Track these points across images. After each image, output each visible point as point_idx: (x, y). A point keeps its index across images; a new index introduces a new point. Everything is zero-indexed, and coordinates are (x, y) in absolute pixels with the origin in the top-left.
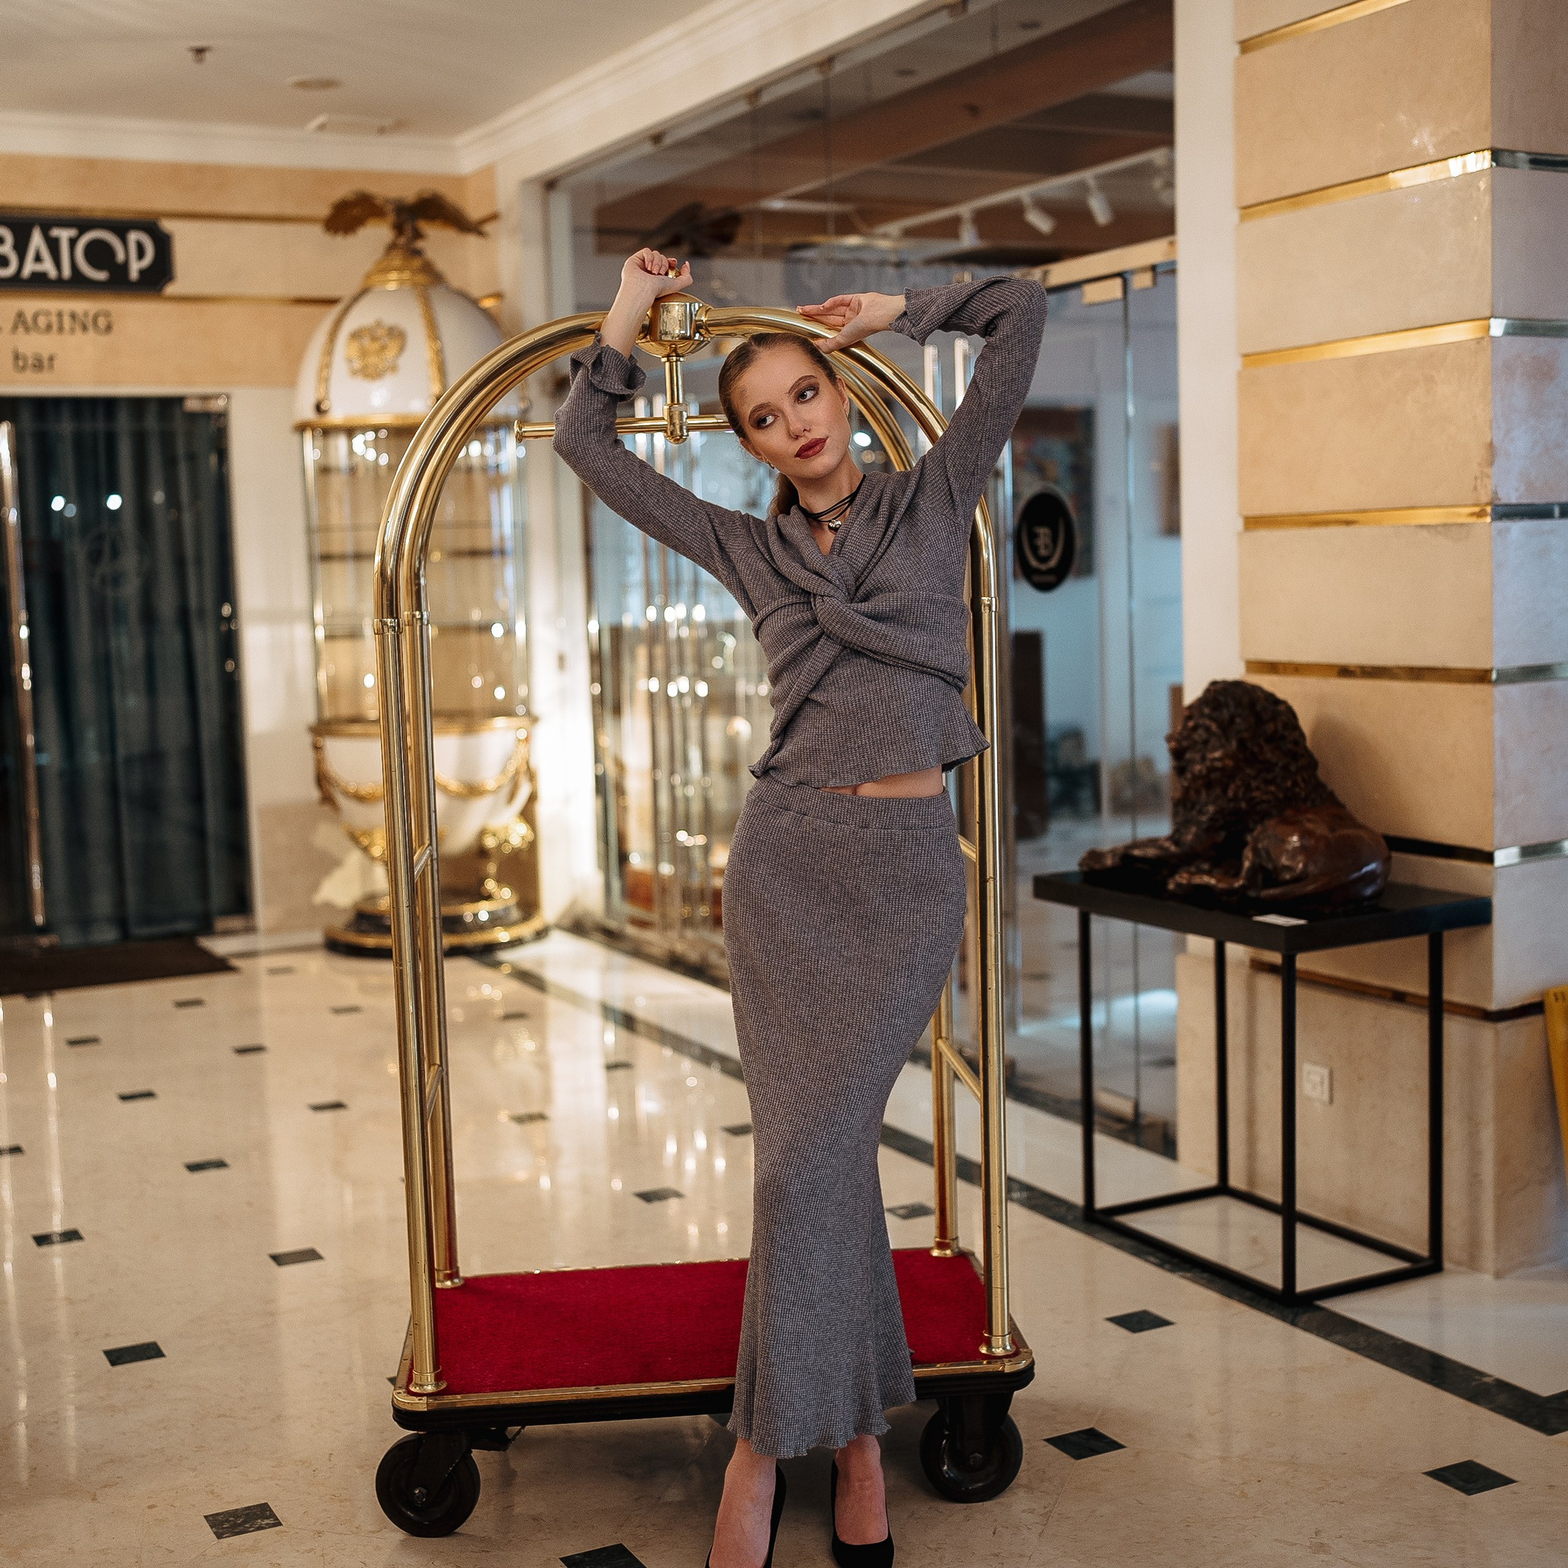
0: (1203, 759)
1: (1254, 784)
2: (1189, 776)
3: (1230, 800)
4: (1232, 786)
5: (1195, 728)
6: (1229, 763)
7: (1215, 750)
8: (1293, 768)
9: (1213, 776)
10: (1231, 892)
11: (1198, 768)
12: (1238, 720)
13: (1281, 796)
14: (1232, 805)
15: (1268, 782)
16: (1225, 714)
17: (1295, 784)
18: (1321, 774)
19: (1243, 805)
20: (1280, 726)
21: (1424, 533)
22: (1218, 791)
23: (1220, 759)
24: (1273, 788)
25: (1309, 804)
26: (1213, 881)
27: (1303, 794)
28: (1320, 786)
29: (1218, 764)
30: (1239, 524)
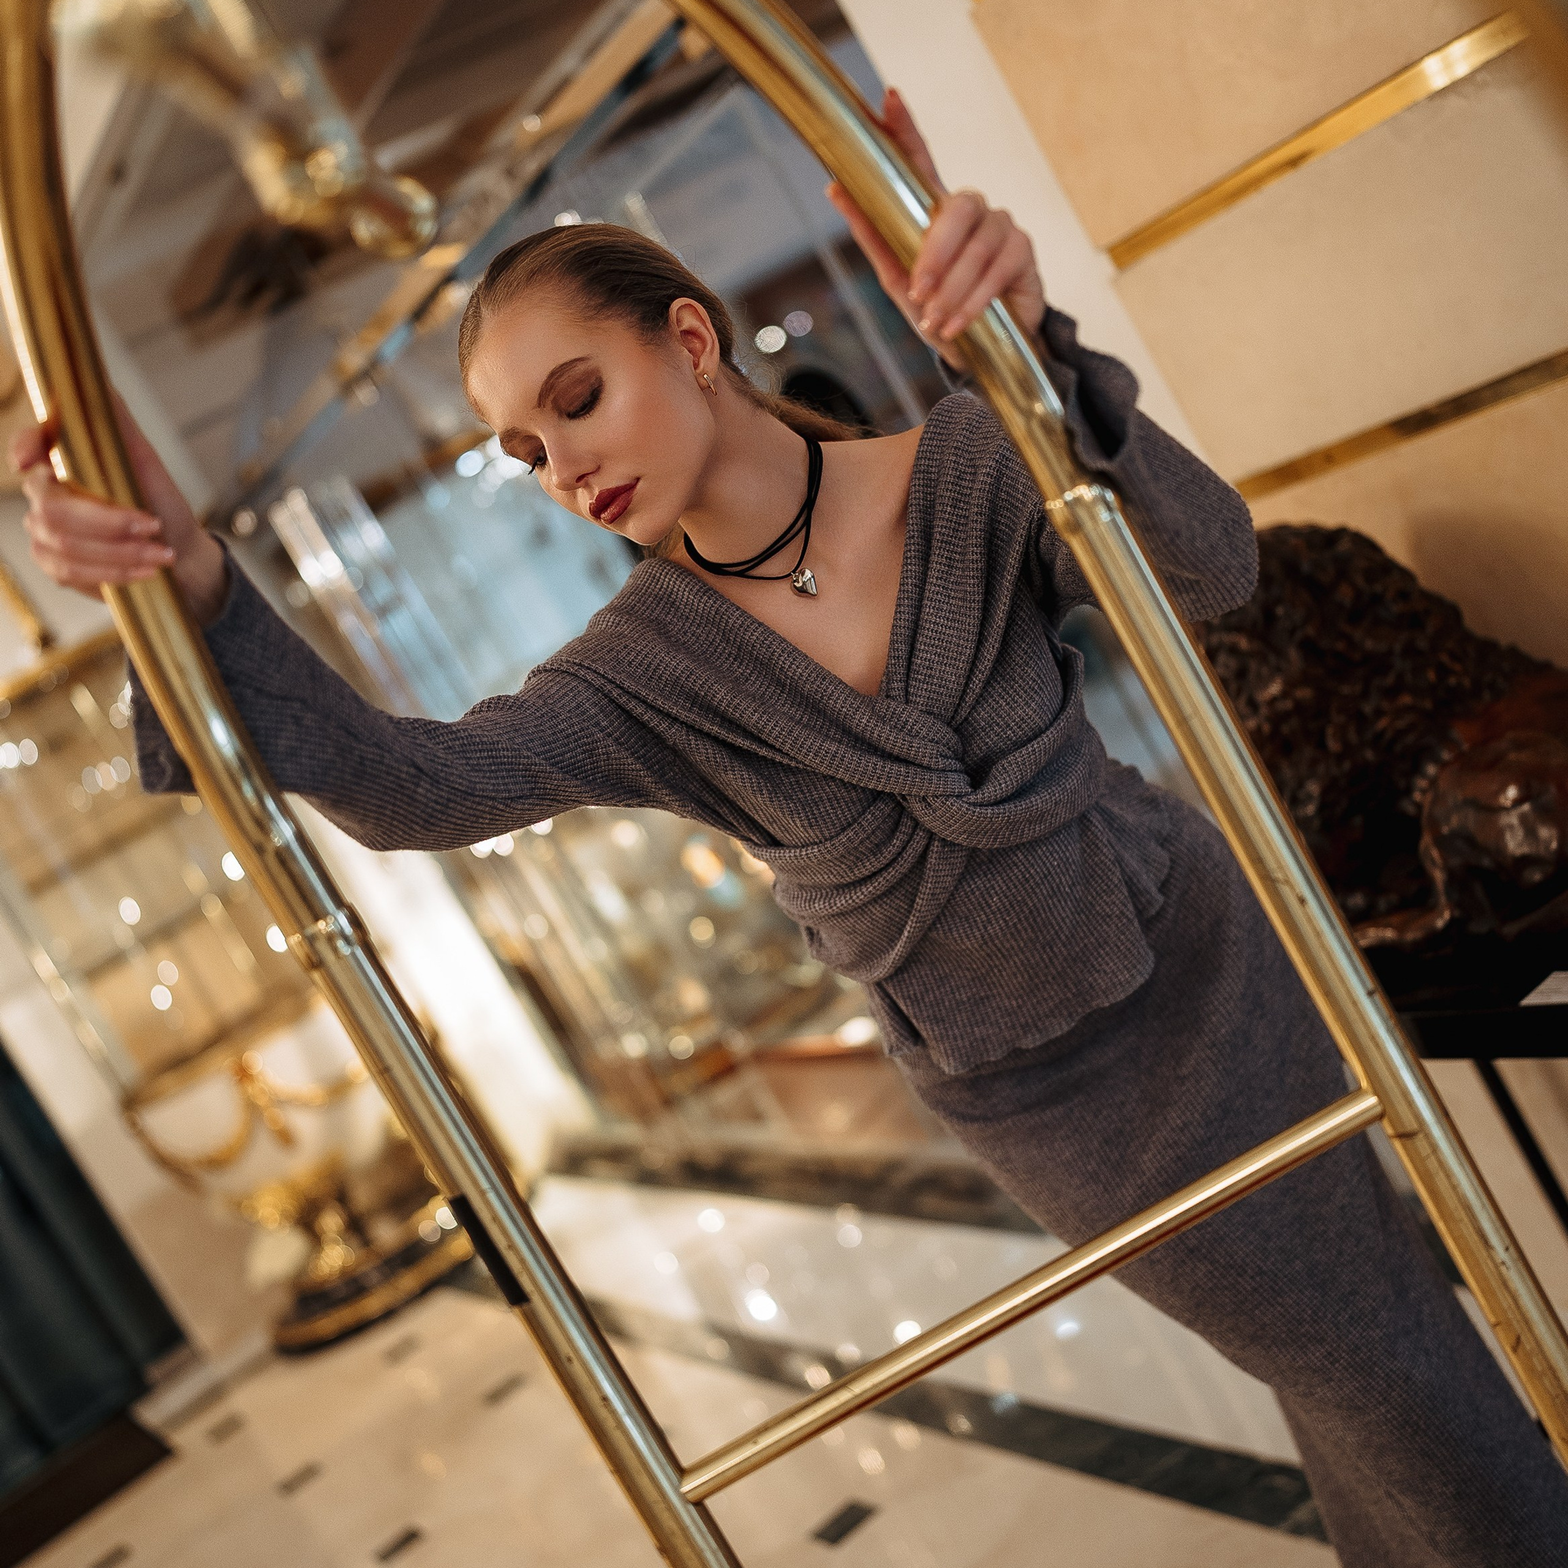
1: (1368, 708)
3: (1340, 758)
4: (1330, 731)
6: (1304, 693)
7: (1265, 683)
8: (1422, 644)
9: (1285, 729)
10: (1434, 938)
11: (1251, 723)
12: (1280, 611)
13: (1428, 704)
14: (1347, 765)
15: (1391, 693)
17: (1443, 672)
18: (1471, 622)
19: (1369, 755)
20: (1360, 581)
21: (1453, 102)
22: (1308, 752)
23: (1285, 694)
24: (1406, 700)
25: (1487, 696)
26: (1389, 934)
27: (1467, 682)
28: (1487, 648)
29: (1288, 705)
30: (1105, 265)
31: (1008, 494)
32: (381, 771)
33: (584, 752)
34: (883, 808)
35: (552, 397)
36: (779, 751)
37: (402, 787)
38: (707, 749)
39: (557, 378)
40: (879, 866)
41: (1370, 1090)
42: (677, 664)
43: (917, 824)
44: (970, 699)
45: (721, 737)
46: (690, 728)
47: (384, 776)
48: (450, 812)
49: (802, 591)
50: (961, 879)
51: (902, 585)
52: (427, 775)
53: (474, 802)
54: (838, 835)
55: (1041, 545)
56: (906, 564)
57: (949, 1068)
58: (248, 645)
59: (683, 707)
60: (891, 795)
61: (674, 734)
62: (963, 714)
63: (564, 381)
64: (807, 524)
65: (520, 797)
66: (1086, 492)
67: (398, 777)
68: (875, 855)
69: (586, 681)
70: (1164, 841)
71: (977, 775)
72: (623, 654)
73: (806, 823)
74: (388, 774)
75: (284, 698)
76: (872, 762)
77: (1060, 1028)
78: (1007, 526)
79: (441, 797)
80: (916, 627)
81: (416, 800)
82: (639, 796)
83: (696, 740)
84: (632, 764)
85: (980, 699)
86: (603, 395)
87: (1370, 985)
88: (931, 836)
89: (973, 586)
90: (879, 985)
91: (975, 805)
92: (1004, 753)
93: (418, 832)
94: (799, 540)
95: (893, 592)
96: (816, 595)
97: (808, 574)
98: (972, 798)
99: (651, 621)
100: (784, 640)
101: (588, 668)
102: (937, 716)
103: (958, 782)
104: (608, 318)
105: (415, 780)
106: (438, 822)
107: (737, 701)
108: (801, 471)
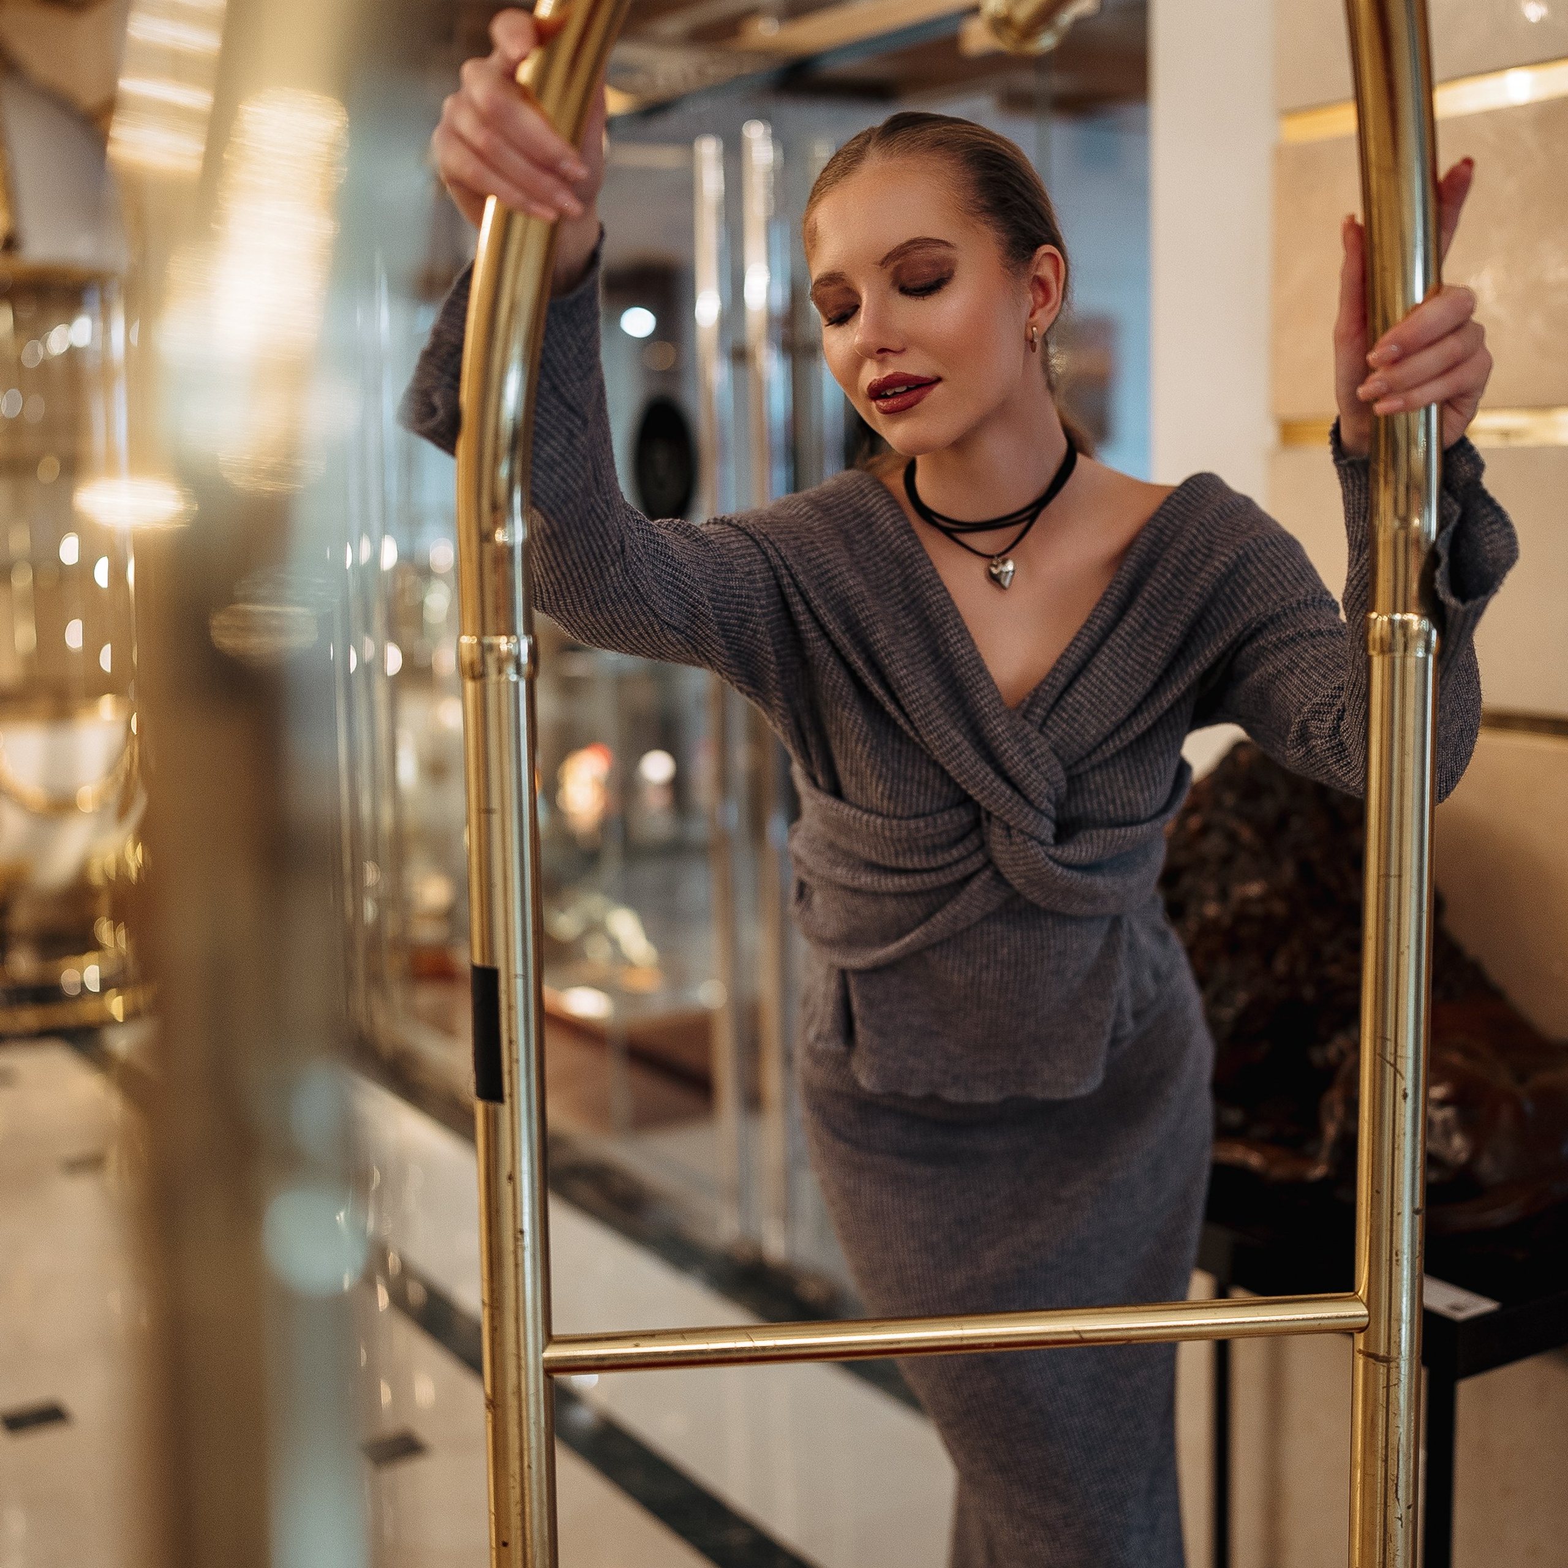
0: (1223, 895)
2: (1192, 924)
3: (1280, 981)
4: (1284, 954)
5: (1204, 830)
6: (1279, 908)
7: (1248, 878)
11: (1211, 910)
14: (1283, 990)
16: (1268, 807)
22: (1253, 961)
23: (1262, 899)
29: (1257, 910)
30: (1269, 435)
31: (1233, 591)
32: (598, 529)
33: (738, 619)
34: (962, 817)
35: (898, 262)
36: (907, 716)
37: (602, 557)
38: (839, 677)
39: (915, 248)
40: (925, 865)
41: (1365, 1300)
42: (853, 584)
43: (983, 845)
44: (1096, 759)
45: (860, 674)
46: (836, 650)
47: (597, 536)
48: (619, 606)
49: (995, 579)
50: (987, 918)
51: (1089, 621)
52: (624, 560)
53: (641, 609)
54: (908, 818)
55: (1244, 654)
56: (1103, 605)
57: (866, 1081)
58: (569, 340)
59: (839, 627)
60: (977, 806)
61: (818, 648)
62: (1081, 769)
63: (919, 255)
64: (1032, 519)
65: (675, 628)
66: (1416, 621)
67: (605, 545)
68: (928, 854)
69: (765, 553)
70: (1157, 976)
71: (1065, 831)
72: (808, 547)
73: (887, 793)
74: (601, 537)
75: (571, 409)
76: (985, 771)
77: (986, 1095)
78: (1215, 619)
79: (621, 587)
80: (1082, 668)
81: (602, 577)
82: (754, 686)
83: (834, 664)
84: (769, 653)
85: (1105, 764)
86: (946, 288)
87: (1418, 1205)
88: (989, 862)
89: (1158, 657)
90: (843, 973)
91: (1051, 857)
92: (1096, 824)
93: (583, 609)
94: (1016, 530)
95: (1076, 623)
96: (1003, 587)
97: (1010, 566)
98: (1052, 851)
99: (841, 531)
100: (958, 615)
101: (771, 543)
102: (1061, 759)
103: (1047, 829)
104: (986, 223)
105: (615, 558)
106: (604, 609)
107: (893, 649)
108: (1052, 465)
